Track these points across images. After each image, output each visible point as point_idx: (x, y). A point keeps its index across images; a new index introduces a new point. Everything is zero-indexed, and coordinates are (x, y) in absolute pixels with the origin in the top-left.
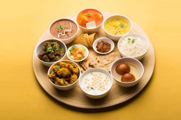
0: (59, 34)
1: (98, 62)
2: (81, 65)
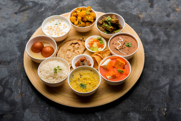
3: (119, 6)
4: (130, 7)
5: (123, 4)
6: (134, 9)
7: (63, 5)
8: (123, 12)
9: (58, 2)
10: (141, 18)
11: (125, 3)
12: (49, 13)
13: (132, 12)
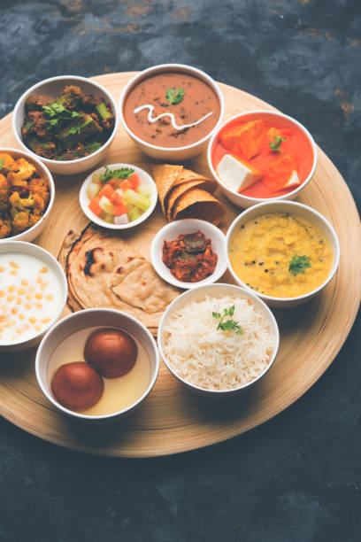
0: (145, 106)
1: (119, 271)
2: (89, 230)
3: (269, 63)
4: (308, 70)
5: (285, 59)
6: (323, 77)
7: (61, 55)
8: (281, 89)
9: (47, 41)
10: (347, 117)
11: (292, 52)
12: (12, 82)
13: (314, 92)
